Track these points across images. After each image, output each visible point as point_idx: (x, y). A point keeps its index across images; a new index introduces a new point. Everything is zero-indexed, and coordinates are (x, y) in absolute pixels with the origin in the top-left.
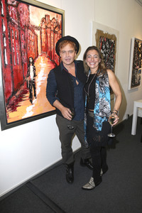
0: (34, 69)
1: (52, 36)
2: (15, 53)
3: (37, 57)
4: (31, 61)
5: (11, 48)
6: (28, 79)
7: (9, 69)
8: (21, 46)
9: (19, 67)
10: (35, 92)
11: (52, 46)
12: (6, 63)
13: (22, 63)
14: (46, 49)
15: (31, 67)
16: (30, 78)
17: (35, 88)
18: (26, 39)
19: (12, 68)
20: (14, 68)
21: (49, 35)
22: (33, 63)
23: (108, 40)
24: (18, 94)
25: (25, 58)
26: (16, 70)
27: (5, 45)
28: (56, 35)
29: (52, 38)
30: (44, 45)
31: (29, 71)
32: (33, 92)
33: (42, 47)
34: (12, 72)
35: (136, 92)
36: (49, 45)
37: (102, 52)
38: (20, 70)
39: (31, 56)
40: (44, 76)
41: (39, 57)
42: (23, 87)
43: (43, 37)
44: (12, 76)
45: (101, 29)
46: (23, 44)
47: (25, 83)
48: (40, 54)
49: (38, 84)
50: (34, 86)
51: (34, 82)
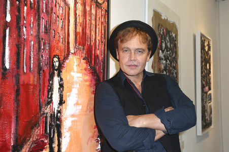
0: (61, 86)
1: (93, 11)
2: (27, 41)
3: (66, 58)
4: (57, 64)
5: (19, 29)
6: (47, 110)
7: (11, 81)
8: (39, 25)
9: (33, 79)
10: (59, 145)
11: (93, 33)
12: (7, 65)
13: (40, 68)
14: (83, 39)
15: (56, 79)
16: (52, 109)
17: (60, 136)
18: (49, 12)
19: (18, 80)
20: (23, 79)
21: (88, 9)
22: (60, 70)
23: (168, 32)
25: (45, 57)
26: (27, 86)
27: (8, 19)
28: (99, 11)
29: (93, 17)
30: (79, 29)
31: (51, 89)
32: (55, 145)
33: (76, 34)
34: (18, 91)
36: (88, 32)
37: (161, 55)
38: (34, 86)
39: (57, 52)
40: (77, 104)
41: (71, 57)
42: (37, 132)
43: (79, 12)
44: (17, 100)
45: (159, 10)
46: (43, 23)
47: (42, 119)
48: (72, 50)
49: (67, 124)
50: (59, 127)
51: (59, 119)
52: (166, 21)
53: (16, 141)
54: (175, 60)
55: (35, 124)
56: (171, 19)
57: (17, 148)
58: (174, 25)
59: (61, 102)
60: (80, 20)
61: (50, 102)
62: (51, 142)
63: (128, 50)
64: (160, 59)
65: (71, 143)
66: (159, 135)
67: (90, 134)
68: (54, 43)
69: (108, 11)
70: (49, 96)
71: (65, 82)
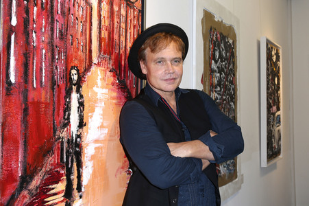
0: (81, 104)
1: (123, 12)
2: (37, 49)
3: (88, 69)
4: (75, 77)
5: (27, 35)
6: (63, 134)
7: (17, 98)
8: (52, 30)
9: (45, 96)
10: (79, 177)
11: (123, 39)
12: (13, 79)
13: (53, 83)
14: (108, 46)
15: (75, 96)
16: (69, 133)
17: (80, 165)
18: (66, 13)
19: (26, 98)
20: (32, 95)
21: (116, 8)
23: (223, 38)
24: (36, 182)
25: (60, 68)
26: (37, 104)
27: (14, 22)
28: (131, 11)
29: (123, 19)
30: (105, 34)
31: (68, 109)
33: (100, 40)
34: (26, 110)
36: (116, 37)
37: (214, 66)
38: (47, 104)
39: (76, 62)
40: (102, 127)
41: (93, 68)
42: (51, 160)
43: (104, 13)
44: (25, 121)
45: (211, 10)
46: (57, 26)
47: (56, 145)
48: (95, 60)
49: (89, 151)
50: (78, 155)
51: (79, 145)
52: (220, 23)
53: (25, 170)
54: (233, 72)
55: (48, 151)
56: (227, 22)
57: (26, 179)
58: (231, 28)
59: (82, 124)
60: (106, 22)
61: (67, 124)
62: (69, 173)
64: (212, 71)
65: (94, 175)
67: (120, 164)
68: (72, 51)
69: (142, 12)
70: (66, 117)
71: (85, 99)
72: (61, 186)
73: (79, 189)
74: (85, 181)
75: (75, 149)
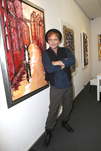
0: (29, 54)
1: (38, 28)
2: (14, 40)
4: (26, 47)
5: (11, 36)
6: (25, 62)
7: (10, 53)
9: (18, 53)
10: (30, 73)
11: (39, 35)
12: (9, 49)
13: (20, 49)
14: (35, 38)
15: (26, 52)
17: (30, 70)
18: (21, 29)
20: (14, 53)
21: (36, 27)
22: (27, 49)
23: (70, 33)
24: (18, 75)
25: (21, 45)
26: (16, 55)
27: (7, 33)
28: (41, 27)
29: (38, 30)
30: (33, 34)
31: (25, 55)
32: (29, 73)
33: (32, 36)
34: (13, 56)
35: (86, 70)
36: (37, 35)
37: (67, 41)
38: (19, 55)
39: (26, 43)
40: (35, 59)
41: (31, 44)
42: (22, 69)
43: (33, 28)
44: (13, 59)
45: (65, 25)
46: (19, 33)
47: (23, 65)
48: (31, 42)
49: (32, 66)
50: (29, 67)
51: (29, 65)
52: (69, 29)
53: (15, 72)
54: (73, 42)
55: (21, 67)
56: (71, 28)
57: (16, 74)
58: (72, 30)
59: (29, 59)
60: (33, 31)
61: (25, 59)
62: (27, 72)
63: (51, 40)
64: (67, 43)
65: (34, 72)
66: (63, 67)
67: (41, 69)
68: (24, 40)
69: (44, 27)
71: (30, 52)
72: (25, 75)
73: (30, 76)
74: (32, 74)
75: (28, 66)
